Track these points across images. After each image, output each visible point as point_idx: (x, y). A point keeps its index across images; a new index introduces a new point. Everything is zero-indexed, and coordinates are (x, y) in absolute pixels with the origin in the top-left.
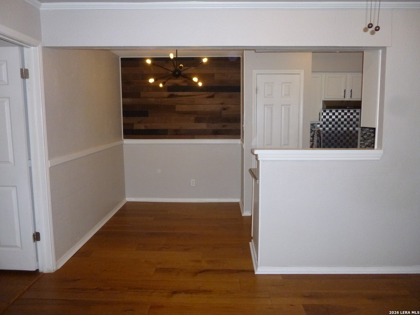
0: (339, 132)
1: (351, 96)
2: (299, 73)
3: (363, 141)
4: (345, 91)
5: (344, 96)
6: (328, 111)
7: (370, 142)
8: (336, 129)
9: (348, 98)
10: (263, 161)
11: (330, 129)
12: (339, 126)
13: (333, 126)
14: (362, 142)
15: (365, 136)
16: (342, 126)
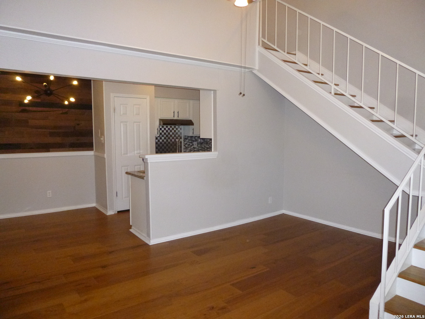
0: (169, 143)
1: (178, 116)
2: (145, 98)
3: (185, 149)
4: (174, 112)
5: (174, 116)
6: (165, 127)
7: (190, 150)
8: (167, 141)
9: (176, 118)
10: (151, 163)
11: (163, 141)
12: (169, 138)
13: (165, 138)
14: (185, 150)
15: (186, 146)
16: (171, 138)
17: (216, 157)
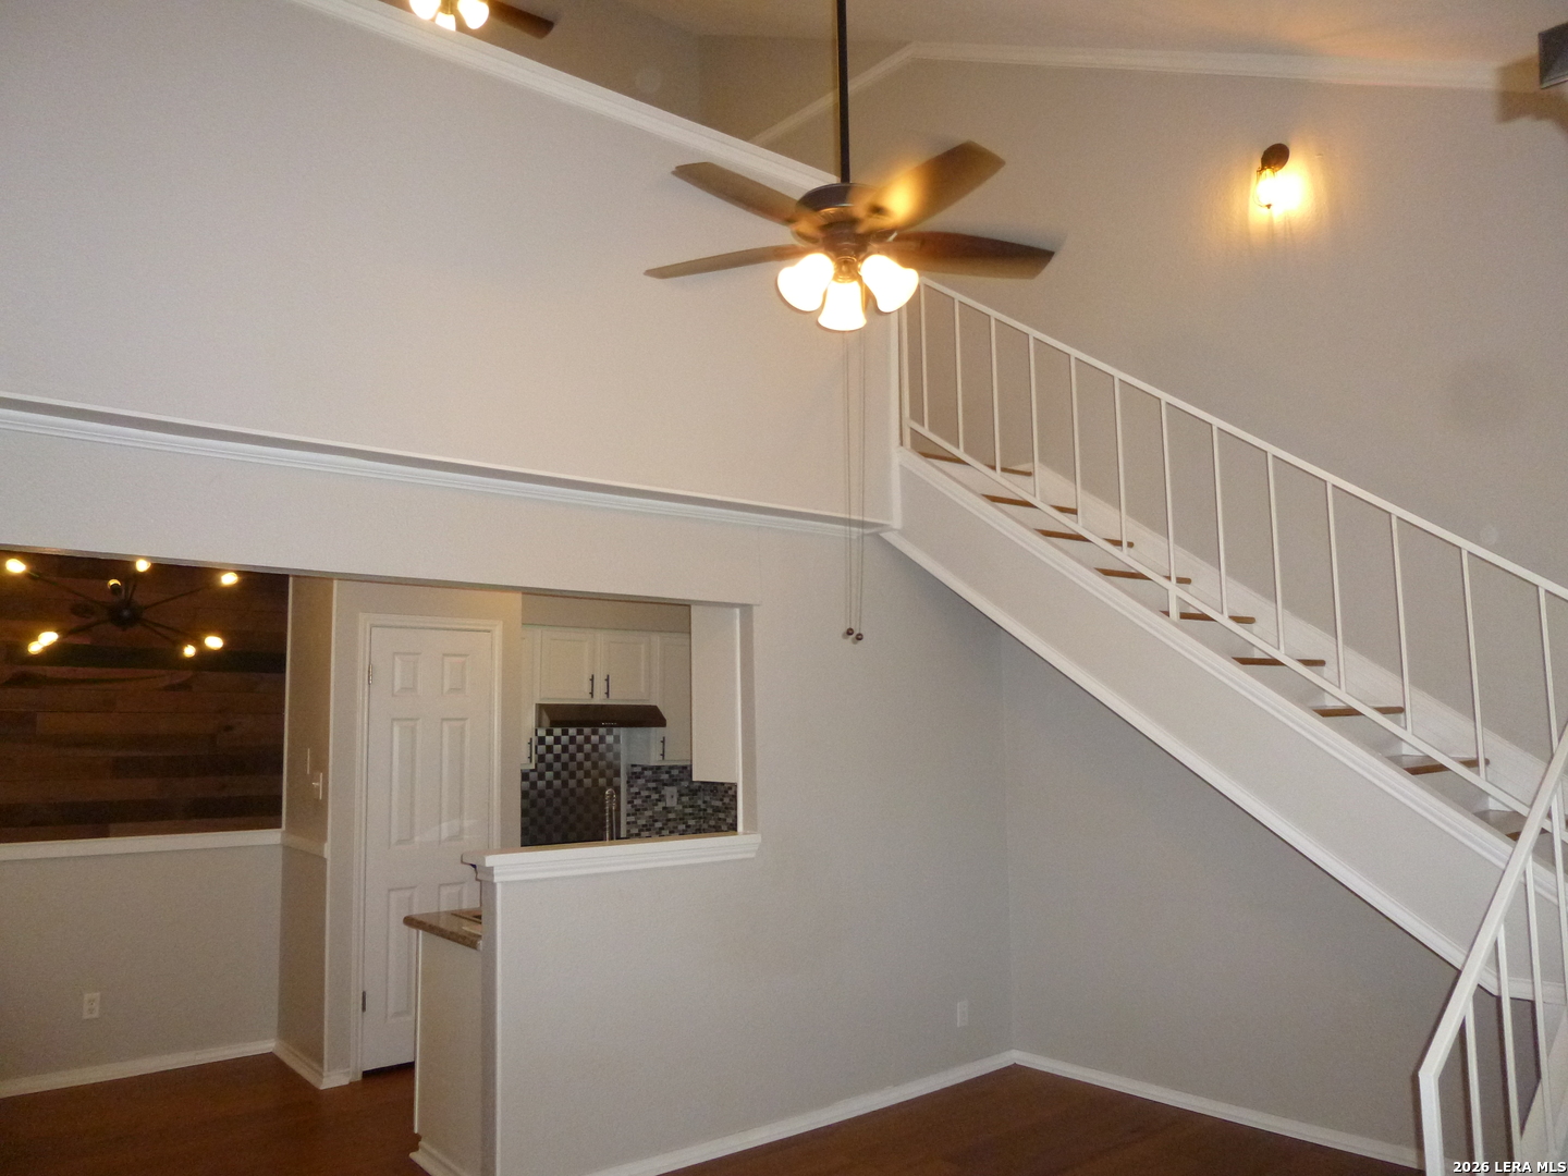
0: (572, 791)
1: (607, 693)
2: (488, 628)
3: (633, 815)
4: (592, 680)
5: (592, 693)
6: (557, 731)
7: (650, 817)
8: (565, 784)
9: (599, 699)
10: (505, 884)
11: (549, 784)
12: (572, 775)
13: (557, 775)
14: (632, 819)
15: (637, 802)
16: (580, 774)
17: (753, 855)
